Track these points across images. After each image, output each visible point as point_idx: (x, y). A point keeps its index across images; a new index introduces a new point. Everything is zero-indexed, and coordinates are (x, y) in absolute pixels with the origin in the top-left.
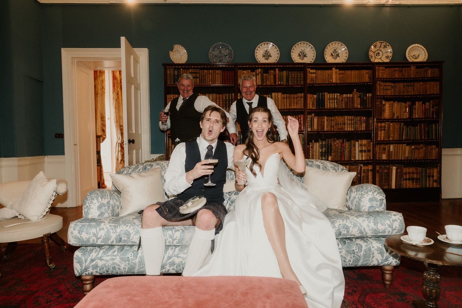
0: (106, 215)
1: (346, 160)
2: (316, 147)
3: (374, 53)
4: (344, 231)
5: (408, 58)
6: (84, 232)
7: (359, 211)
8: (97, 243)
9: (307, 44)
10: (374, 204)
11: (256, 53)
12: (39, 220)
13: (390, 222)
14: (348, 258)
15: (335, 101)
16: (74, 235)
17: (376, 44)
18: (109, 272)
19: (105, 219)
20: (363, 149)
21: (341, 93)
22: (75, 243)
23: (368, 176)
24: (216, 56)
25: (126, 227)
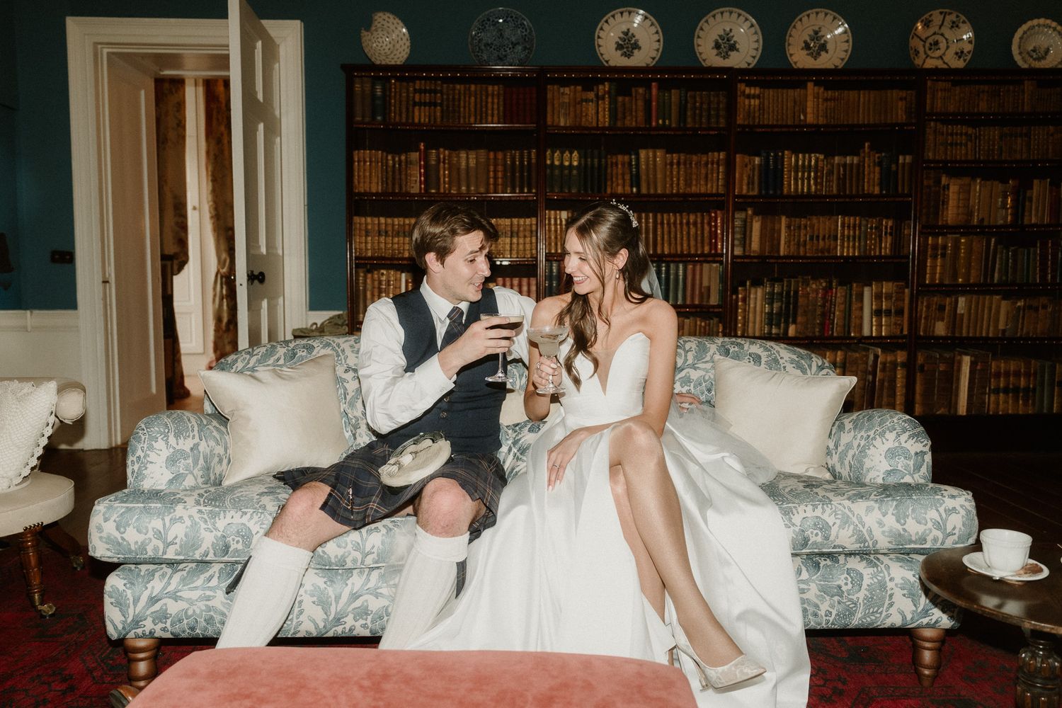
0: (189, 482)
1: (835, 334)
2: (756, 298)
3: (925, 42)
4: (817, 535)
5: (1017, 58)
6: (132, 526)
7: (857, 483)
8: (165, 557)
9: (739, 15)
10: (899, 465)
11: (599, 37)
12: (13, 488)
13: (940, 516)
14: (824, 607)
15: (812, 174)
16: (104, 534)
17: (931, 16)
18: (198, 631)
19: (185, 493)
20: (884, 307)
21: (829, 154)
22: (109, 554)
23: (895, 381)
24: (488, 44)
25: (242, 516)
